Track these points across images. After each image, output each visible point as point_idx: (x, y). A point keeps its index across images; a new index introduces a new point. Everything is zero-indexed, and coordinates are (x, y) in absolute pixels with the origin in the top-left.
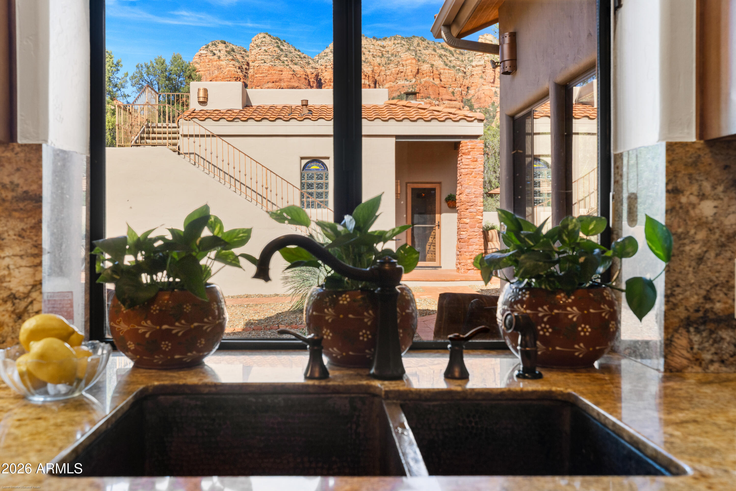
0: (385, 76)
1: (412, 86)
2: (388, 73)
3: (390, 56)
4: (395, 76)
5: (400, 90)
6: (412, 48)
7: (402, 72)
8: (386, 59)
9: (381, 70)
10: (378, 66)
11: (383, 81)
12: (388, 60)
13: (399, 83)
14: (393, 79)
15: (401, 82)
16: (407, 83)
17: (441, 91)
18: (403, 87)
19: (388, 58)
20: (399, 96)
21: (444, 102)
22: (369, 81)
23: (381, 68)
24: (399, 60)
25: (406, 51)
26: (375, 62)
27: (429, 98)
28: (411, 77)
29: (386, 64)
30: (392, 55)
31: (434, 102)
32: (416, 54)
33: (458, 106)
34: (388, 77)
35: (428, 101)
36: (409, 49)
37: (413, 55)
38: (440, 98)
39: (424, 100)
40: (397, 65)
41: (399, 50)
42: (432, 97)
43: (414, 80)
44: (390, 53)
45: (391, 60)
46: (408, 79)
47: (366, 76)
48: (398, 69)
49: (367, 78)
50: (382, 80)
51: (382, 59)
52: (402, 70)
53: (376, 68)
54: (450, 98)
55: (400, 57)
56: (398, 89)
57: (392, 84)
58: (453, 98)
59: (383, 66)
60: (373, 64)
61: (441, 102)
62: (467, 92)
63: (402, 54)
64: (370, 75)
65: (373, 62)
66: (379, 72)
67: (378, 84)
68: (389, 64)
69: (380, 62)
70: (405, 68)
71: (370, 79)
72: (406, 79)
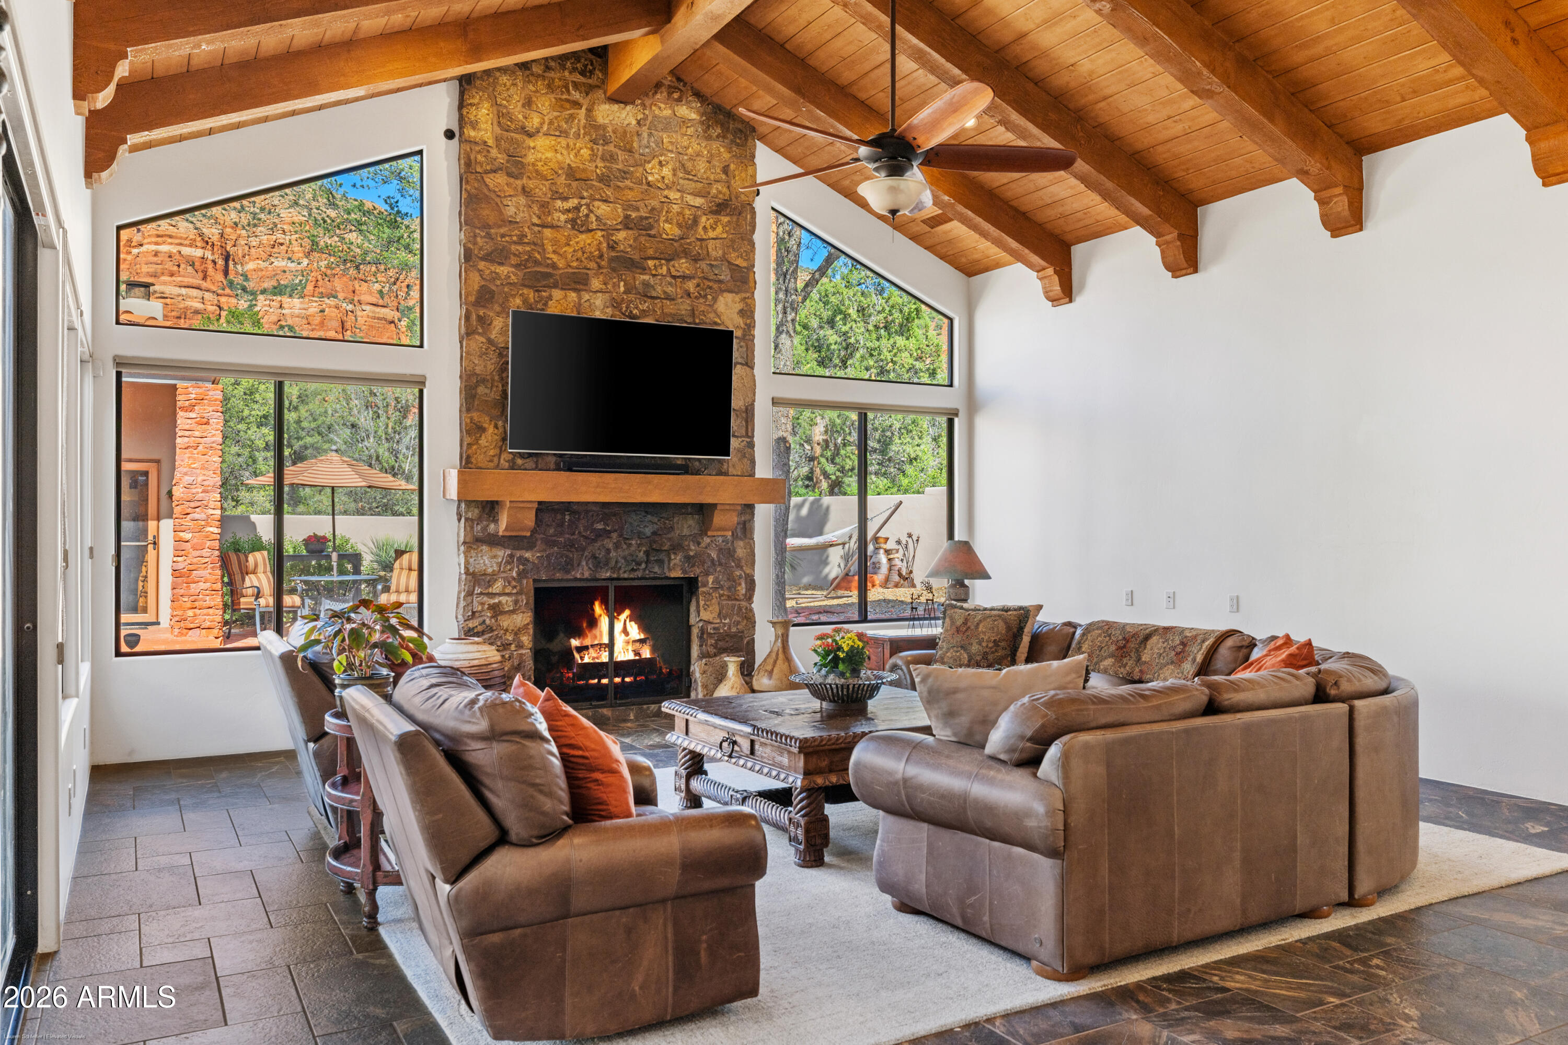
0: (247, 248)
2: (254, 244)
3: (258, 211)
4: (268, 249)
5: (277, 277)
6: (301, 202)
7: (282, 244)
8: (250, 217)
9: (239, 236)
10: (232, 228)
11: (244, 257)
12: (254, 218)
13: (276, 263)
14: (264, 256)
15: (280, 263)
16: (292, 266)
17: (357, 286)
18: (285, 272)
19: (254, 214)
20: (275, 288)
21: (364, 307)
22: (213, 254)
23: (238, 232)
24: (276, 221)
25: (290, 207)
26: (227, 219)
27: (336, 297)
28: (301, 255)
29: (249, 225)
30: (262, 209)
31: (344, 305)
32: (310, 215)
33: (390, 318)
34: (253, 250)
35: (332, 303)
36: (296, 203)
37: (304, 216)
38: (356, 299)
39: (326, 299)
40: (272, 229)
41: (276, 202)
42: (341, 296)
43: (305, 262)
44: (257, 205)
45: (260, 219)
46: (294, 258)
47: (207, 243)
48: (274, 238)
49: (209, 247)
50: (240, 255)
51: (242, 215)
52: (281, 241)
53: (228, 230)
54: (374, 300)
55: (279, 215)
56: (275, 275)
57: (263, 265)
58: (381, 302)
59: (244, 228)
60: (222, 222)
61: (358, 308)
62: (408, 294)
64: (216, 243)
65: (222, 218)
66: (234, 238)
67: (234, 260)
68: (255, 225)
69: (237, 220)
70: (288, 238)
71: (215, 249)
72: (289, 259)
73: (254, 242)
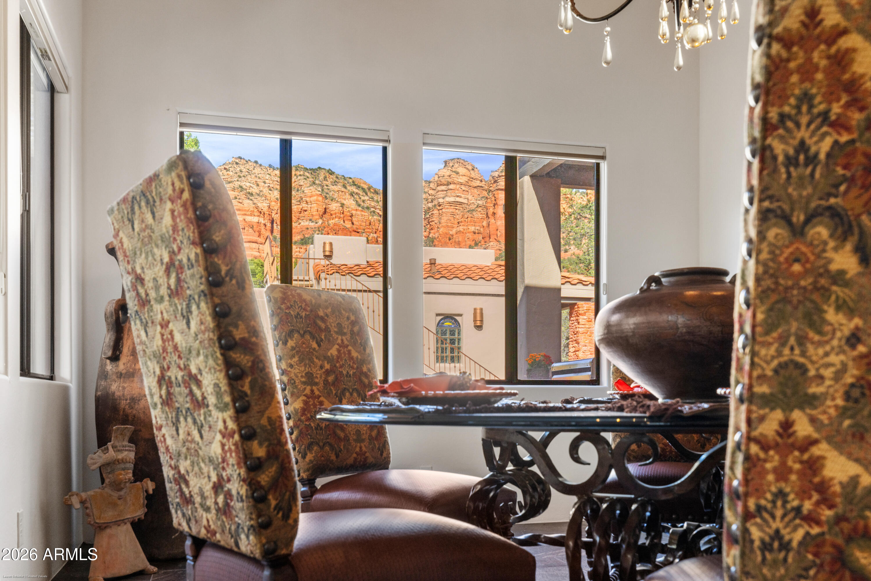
1: (319, 228)
63: (306, 189)
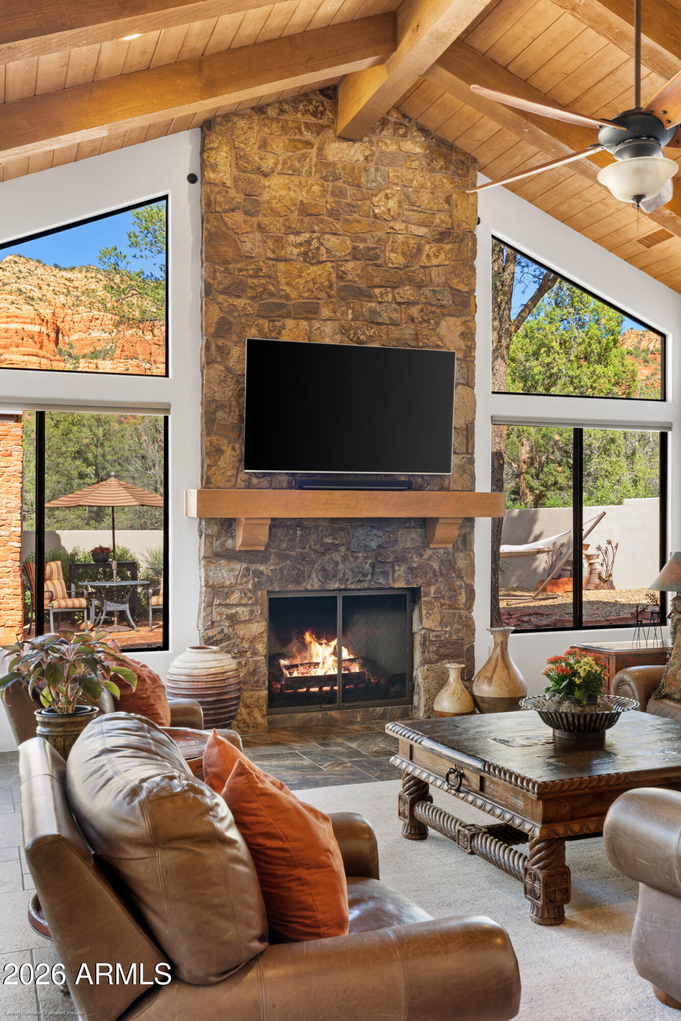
0: (72, 323)
2: (77, 320)
3: (80, 294)
4: (88, 323)
5: (94, 345)
7: (97, 319)
8: (74, 299)
9: (66, 314)
10: (61, 308)
11: (69, 330)
12: (77, 300)
13: (93, 334)
14: (84, 329)
15: (96, 334)
16: (105, 335)
17: (153, 350)
18: (99, 340)
19: (77, 297)
20: (92, 353)
21: (158, 366)
22: (47, 329)
23: (65, 311)
26: (58, 301)
27: (137, 359)
28: (111, 327)
29: (73, 305)
30: (83, 293)
31: (143, 364)
34: (76, 325)
35: (135, 363)
38: (152, 359)
39: (130, 361)
40: (90, 308)
41: (93, 287)
42: (141, 357)
43: (115, 332)
44: (79, 290)
45: (81, 301)
46: (106, 330)
47: (43, 321)
48: (92, 314)
49: (44, 323)
50: (67, 329)
51: (68, 298)
52: (97, 317)
53: (59, 310)
56: (92, 344)
57: (83, 335)
59: (69, 308)
60: (54, 304)
61: (154, 366)
64: (49, 320)
65: (54, 301)
66: (63, 316)
67: (62, 333)
68: (78, 306)
69: (65, 302)
71: (49, 325)
72: (103, 330)
73: (77, 318)
